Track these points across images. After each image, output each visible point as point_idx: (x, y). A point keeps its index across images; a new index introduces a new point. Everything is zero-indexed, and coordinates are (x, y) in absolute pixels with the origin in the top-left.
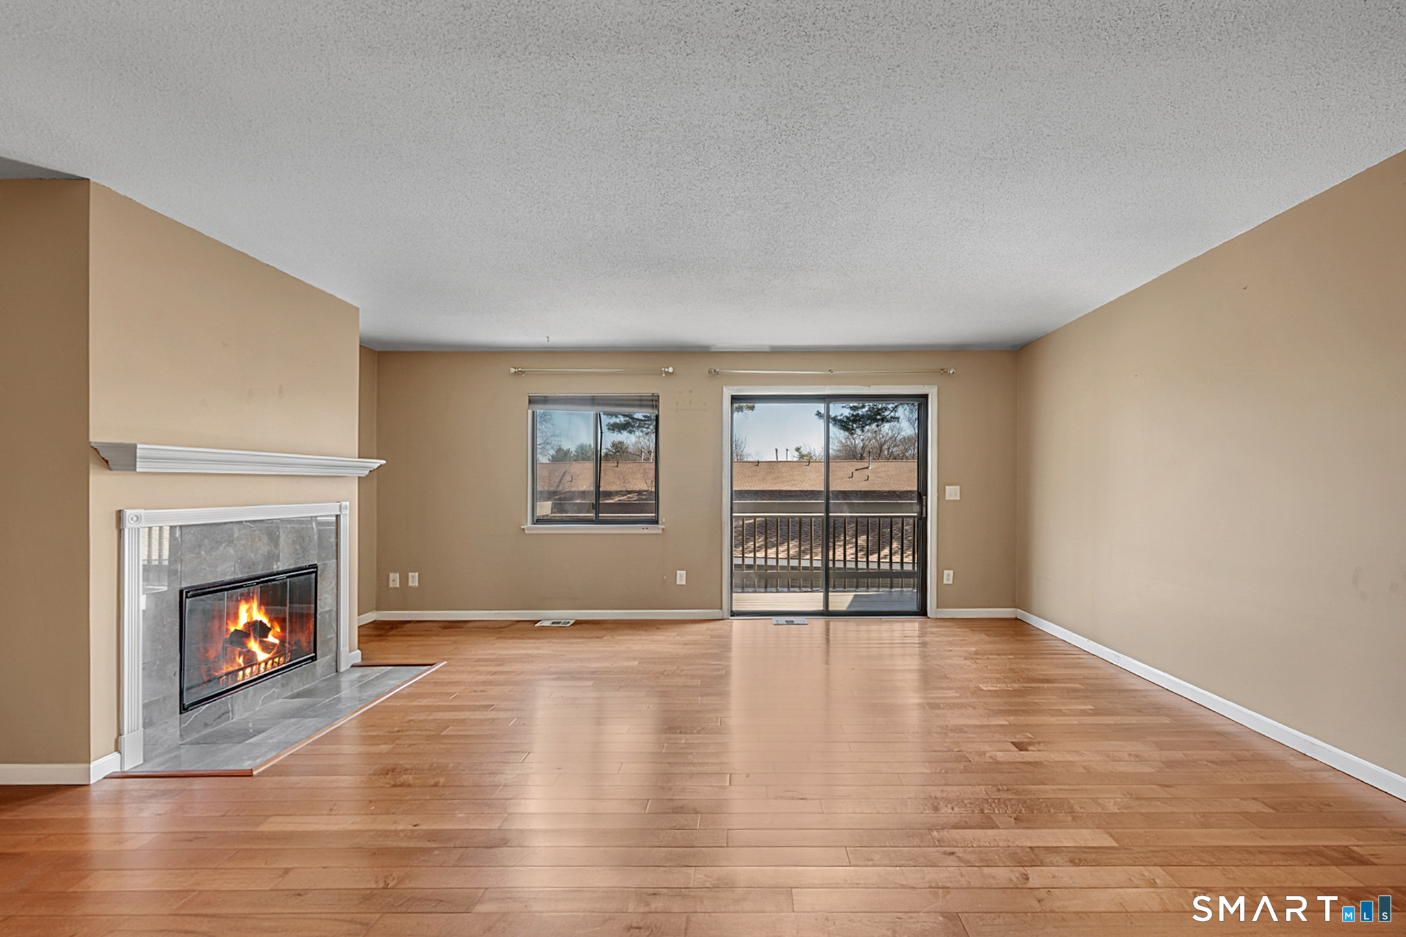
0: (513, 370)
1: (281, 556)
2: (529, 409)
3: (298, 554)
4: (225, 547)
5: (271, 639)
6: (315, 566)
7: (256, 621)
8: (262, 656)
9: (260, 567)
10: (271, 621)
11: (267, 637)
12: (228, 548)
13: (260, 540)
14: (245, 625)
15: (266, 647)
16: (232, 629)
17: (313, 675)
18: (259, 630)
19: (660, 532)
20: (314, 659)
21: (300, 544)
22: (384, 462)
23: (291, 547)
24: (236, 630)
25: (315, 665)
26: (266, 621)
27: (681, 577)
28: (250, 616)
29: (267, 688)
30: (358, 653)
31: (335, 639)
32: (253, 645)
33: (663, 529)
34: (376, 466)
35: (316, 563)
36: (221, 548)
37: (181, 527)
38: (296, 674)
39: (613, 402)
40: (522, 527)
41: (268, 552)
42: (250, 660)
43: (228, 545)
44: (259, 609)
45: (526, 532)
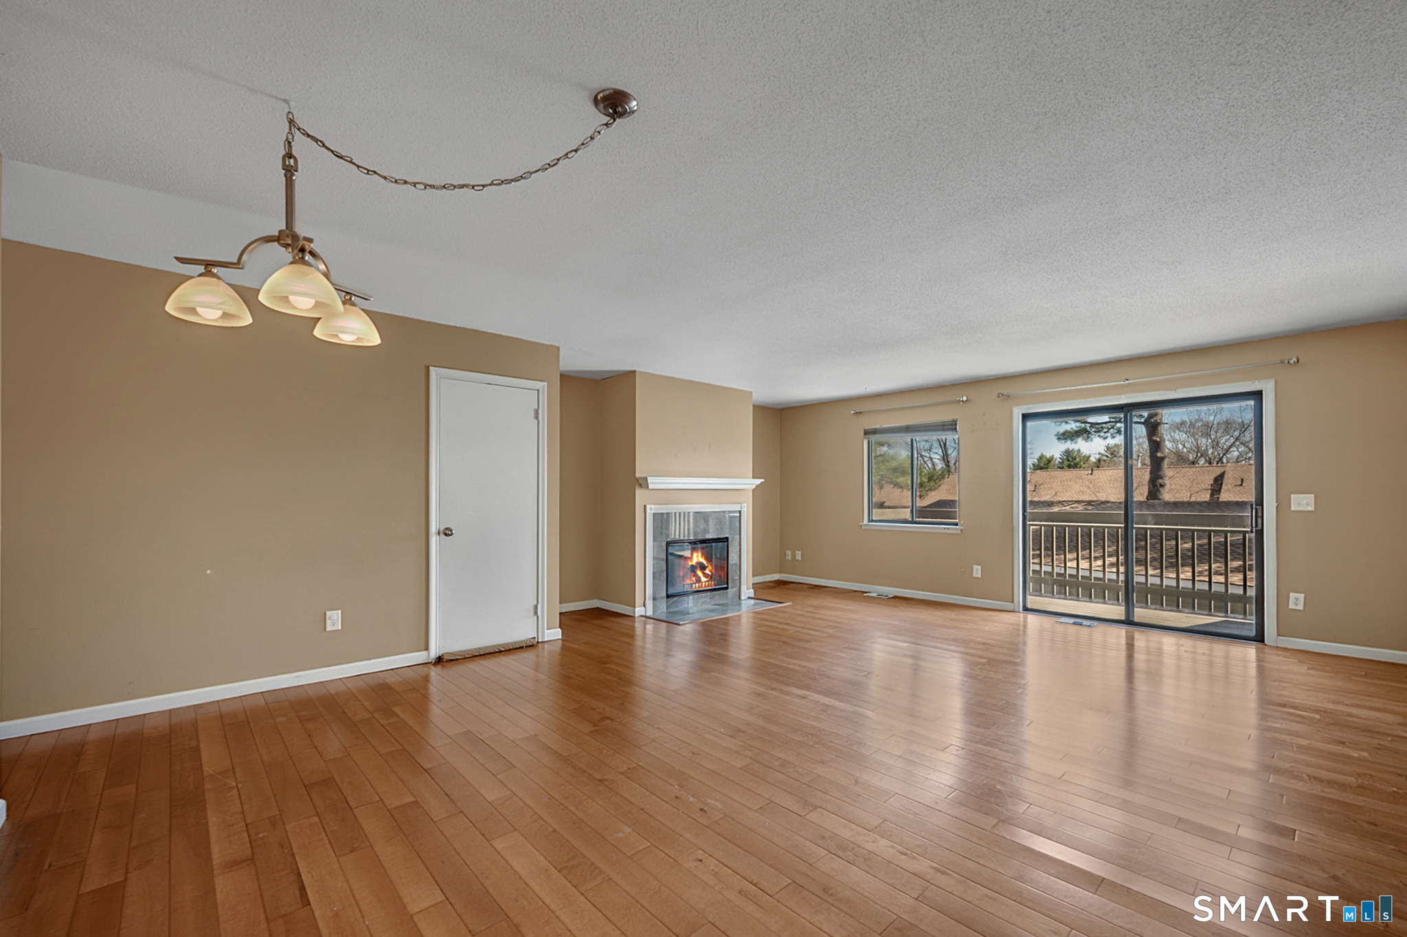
0: (853, 412)
1: (710, 531)
2: (865, 438)
3: (719, 530)
5: (707, 571)
6: (727, 538)
7: (701, 562)
8: (703, 579)
9: (701, 535)
10: (707, 563)
13: (701, 522)
14: (696, 562)
15: (705, 575)
16: (690, 564)
17: (727, 597)
18: (703, 568)
19: (959, 532)
20: (727, 588)
21: (720, 525)
22: (763, 480)
23: (715, 526)
24: (692, 564)
25: (727, 593)
26: (705, 562)
27: (977, 571)
28: (698, 559)
29: (703, 597)
30: (751, 592)
31: (738, 580)
33: (961, 530)
34: (759, 483)
35: (727, 536)
37: (666, 514)
38: (718, 594)
39: (922, 429)
40: (860, 524)
41: (705, 528)
42: (699, 580)
44: (702, 556)
45: (863, 527)
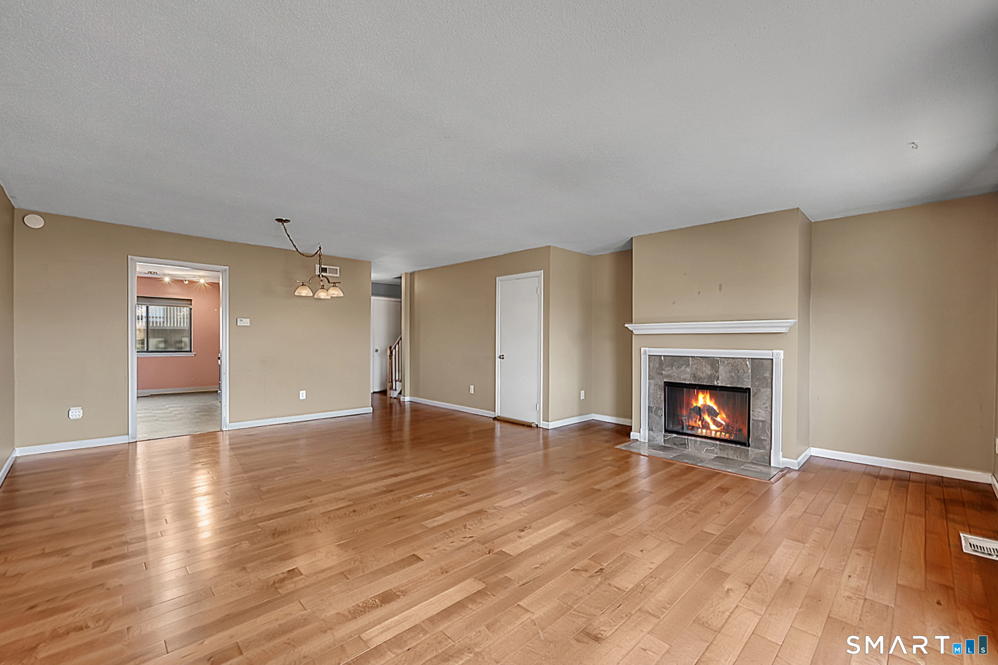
1: (720, 377)
3: (734, 379)
4: (685, 368)
5: (718, 419)
6: (749, 389)
7: (709, 406)
8: (713, 427)
9: (706, 381)
10: (718, 408)
11: (716, 417)
12: (687, 368)
13: (705, 367)
14: (702, 405)
15: (717, 424)
16: (695, 405)
20: (747, 445)
21: (735, 374)
23: (728, 374)
24: (696, 406)
25: (747, 449)
26: (715, 407)
28: (705, 401)
31: (769, 441)
32: (707, 418)
35: (749, 387)
36: (683, 368)
37: (664, 356)
38: (733, 447)
41: (711, 374)
42: (706, 426)
43: (686, 367)
44: (712, 401)
